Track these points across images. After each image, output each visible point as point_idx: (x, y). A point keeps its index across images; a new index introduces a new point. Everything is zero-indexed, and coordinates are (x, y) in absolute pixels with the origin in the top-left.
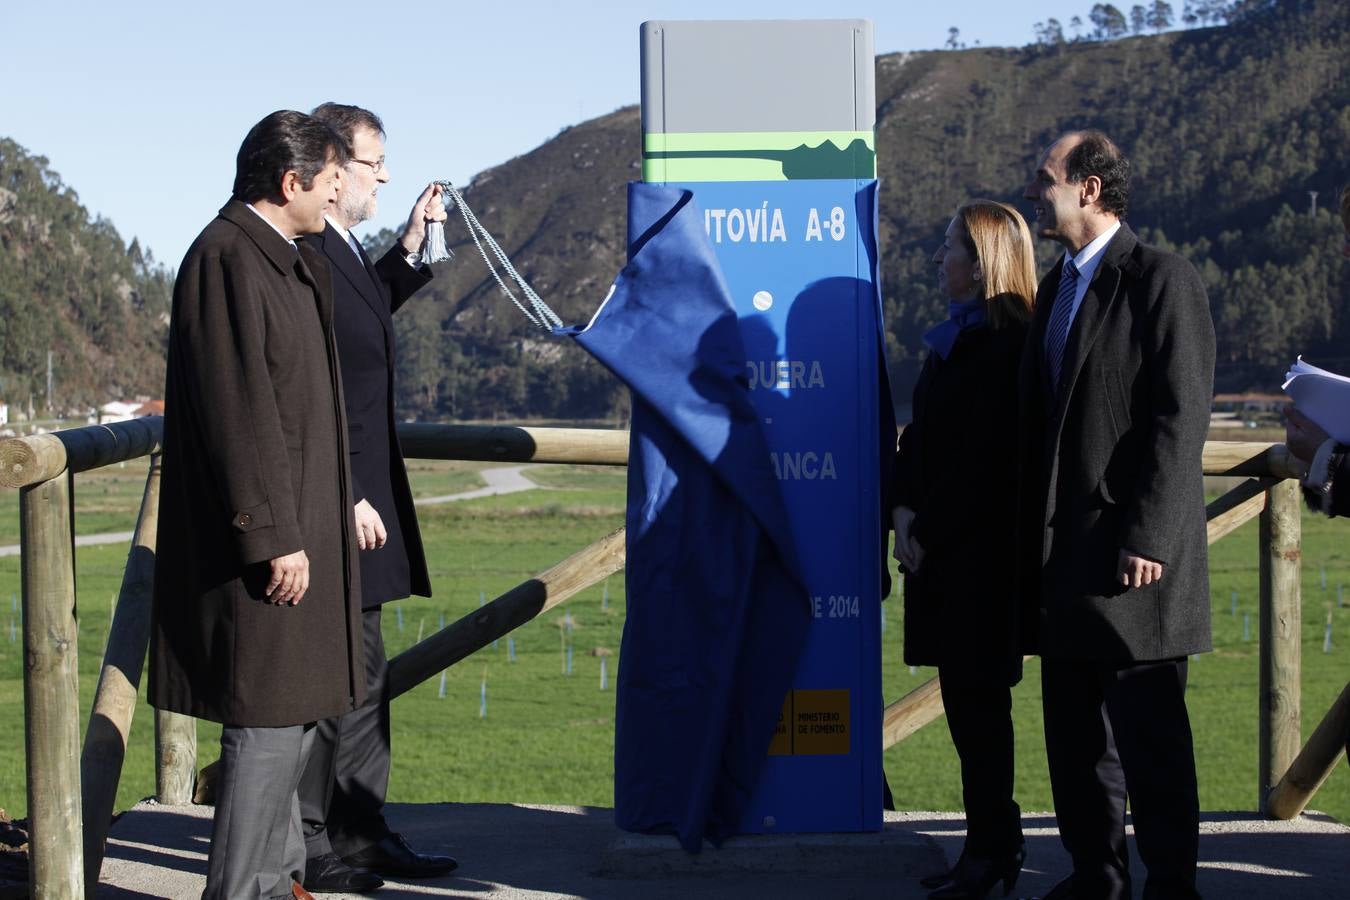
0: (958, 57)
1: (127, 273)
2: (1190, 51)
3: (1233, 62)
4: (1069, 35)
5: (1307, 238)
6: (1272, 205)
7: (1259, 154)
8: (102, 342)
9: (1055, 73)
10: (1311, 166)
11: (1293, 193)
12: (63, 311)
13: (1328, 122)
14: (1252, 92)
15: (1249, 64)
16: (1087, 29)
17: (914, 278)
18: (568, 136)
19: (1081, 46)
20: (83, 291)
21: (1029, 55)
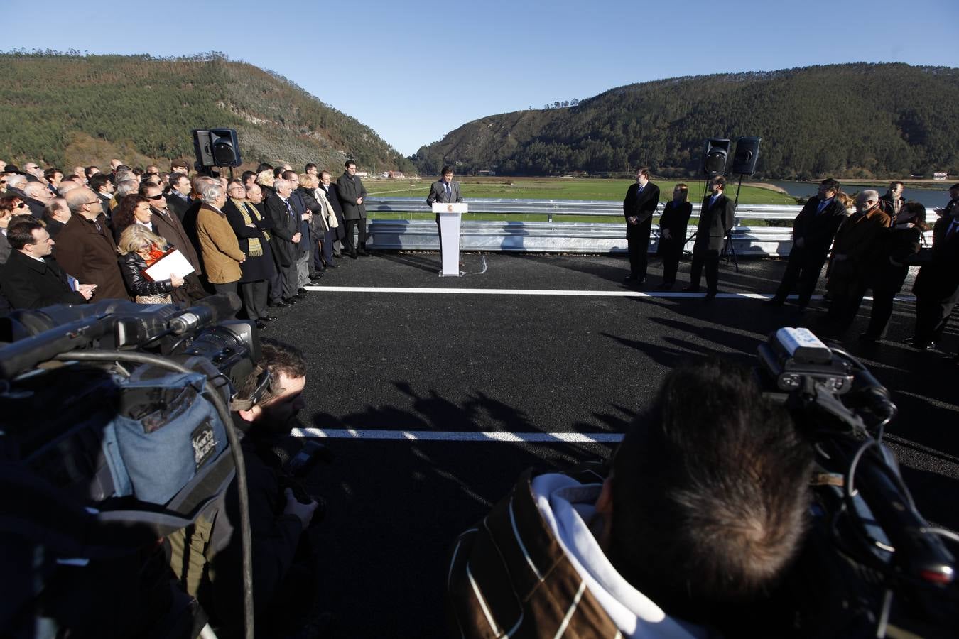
0: (531, 111)
1: (388, 149)
2: (571, 111)
3: (578, 113)
4: (550, 107)
5: (587, 145)
6: (582, 139)
7: (581, 129)
8: (383, 161)
9: (547, 114)
10: (589, 132)
11: (586, 137)
12: (377, 156)
13: (593, 124)
14: (581, 119)
15: (581, 113)
16: (554, 106)
17: (521, 151)
18: (464, 125)
19: (552, 109)
20: (380, 153)
21: (543, 111)
